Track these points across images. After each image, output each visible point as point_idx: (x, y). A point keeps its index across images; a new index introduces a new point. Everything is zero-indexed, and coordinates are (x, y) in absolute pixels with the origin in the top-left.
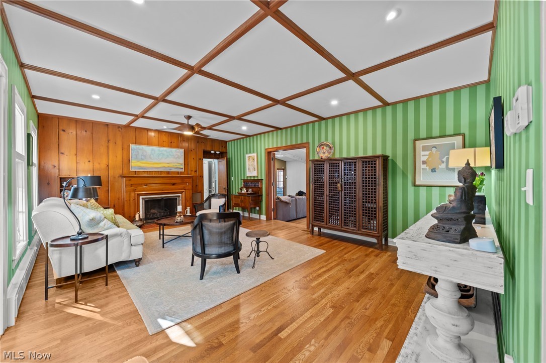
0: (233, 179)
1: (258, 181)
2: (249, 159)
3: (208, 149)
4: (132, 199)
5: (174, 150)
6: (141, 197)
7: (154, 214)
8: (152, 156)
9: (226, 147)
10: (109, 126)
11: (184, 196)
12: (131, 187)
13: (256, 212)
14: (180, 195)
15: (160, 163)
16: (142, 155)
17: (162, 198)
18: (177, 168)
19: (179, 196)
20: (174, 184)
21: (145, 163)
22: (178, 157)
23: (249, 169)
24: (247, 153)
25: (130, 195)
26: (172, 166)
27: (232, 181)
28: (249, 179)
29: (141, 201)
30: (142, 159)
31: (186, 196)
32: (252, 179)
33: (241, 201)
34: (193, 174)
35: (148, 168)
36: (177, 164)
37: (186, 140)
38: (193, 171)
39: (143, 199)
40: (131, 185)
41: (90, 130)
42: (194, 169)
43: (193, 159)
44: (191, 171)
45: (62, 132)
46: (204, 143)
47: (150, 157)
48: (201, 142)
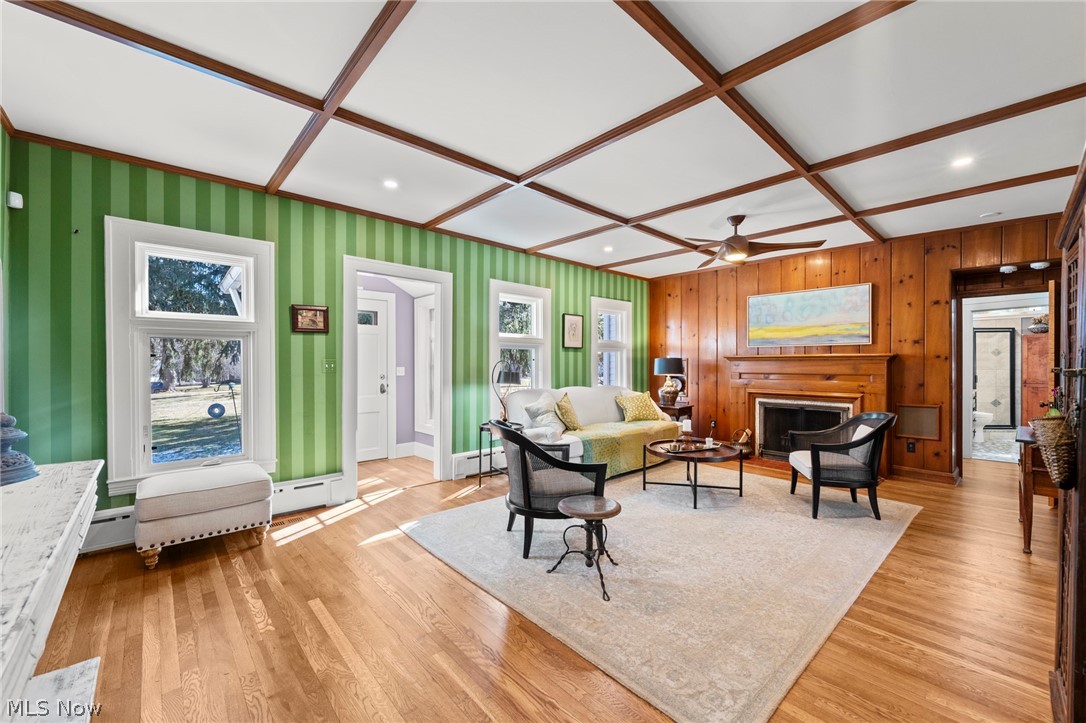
4: (741, 402)
6: (758, 400)
8: (787, 314)
11: (859, 409)
12: (740, 378)
14: (851, 406)
15: (807, 328)
16: (767, 315)
17: (802, 408)
18: (850, 336)
19: (846, 410)
20: (830, 377)
21: (774, 331)
22: (855, 308)
25: (738, 393)
26: (835, 332)
29: (757, 406)
30: (767, 322)
34: (907, 350)
35: (779, 340)
36: (850, 327)
37: (882, 256)
38: (910, 341)
39: (761, 404)
40: (740, 374)
41: (695, 286)
42: (910, 336)
43: (909, 304)
44: (900, 341)
45: (668, 298)
46: (954, 247)
47: (783, 316)
48: (943, 249)
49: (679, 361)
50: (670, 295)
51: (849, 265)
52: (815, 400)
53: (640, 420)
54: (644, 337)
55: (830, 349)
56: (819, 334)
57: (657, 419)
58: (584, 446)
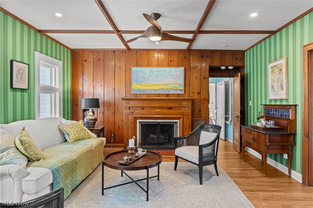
0: (250, 103)
1: (288, 107)
2: (273, 72)
3: (216, 64)
4: (130, 122)
5: (173, 69)
6: (138, 121)
7: (153, 139)
8: (150, 78)
9: (243, 59)
10: (116, 52)
11: (181, 122)
12: (129, 109)
13: (284, 162)
14: (178, 121)
15: (159, 85)
16: (141, 78)
17: (159, 123)
18: (176, 90)
19: (176, 123)
20: (170, 108)
21: (144, 86)
22: (178, 77)
23: (272, 87)
24: (270, 62)
25: (128, 117)
26: (170, 88)
27: (250, 106)
28: (273, 103)
29: (138, 124)
30: (141, 81)
31: (184, 123)
32: (278, 103)
33: (254, 139)
34: (196, 96)
35: (147, 90)
36: (176, 86)
37: (187, 56)
38: (196, 93)
39: (140, 122)
40: (129, 107)
41: (102, 58)
42: (197, 91)
43: (196, 78)
44: (193, 93)
45: (85, 62)
46: (210, 57)
47: (149, 79)
48: (207, 57)
49: (97, 100)
50: (86, 61)
51: (175, 58)
52: (164, 119)
53: (79, 140)
54: (68, 85)
55: (168, 95)
56: (164, 88)
57: (90, 138)
58: (53, 174)
